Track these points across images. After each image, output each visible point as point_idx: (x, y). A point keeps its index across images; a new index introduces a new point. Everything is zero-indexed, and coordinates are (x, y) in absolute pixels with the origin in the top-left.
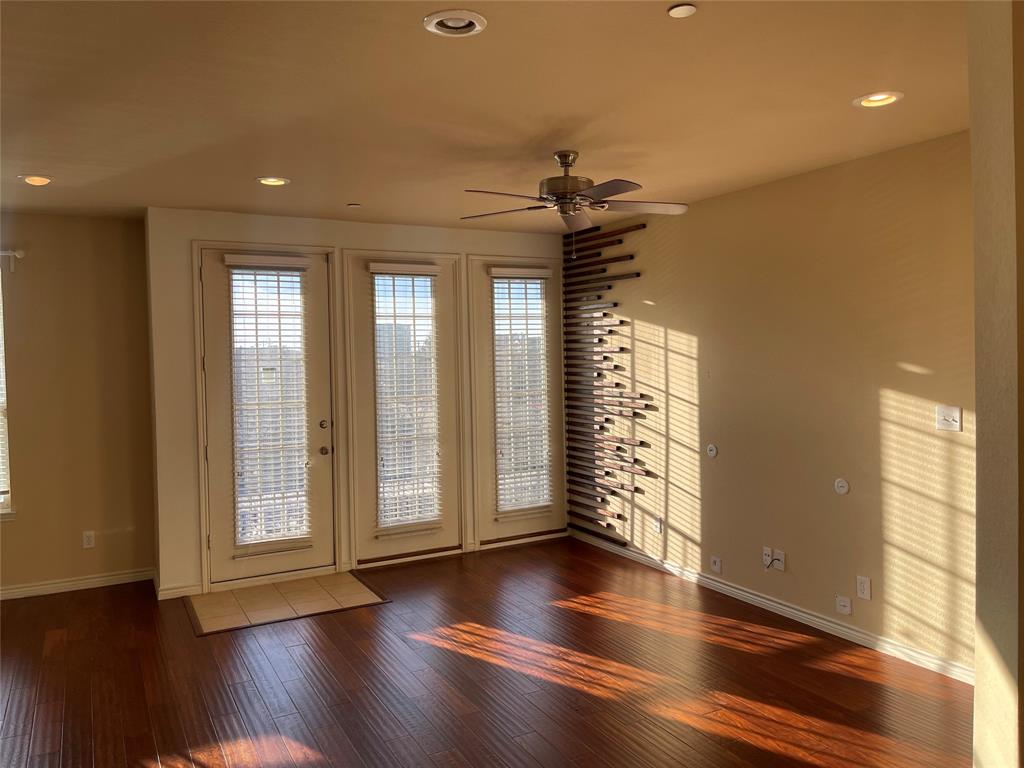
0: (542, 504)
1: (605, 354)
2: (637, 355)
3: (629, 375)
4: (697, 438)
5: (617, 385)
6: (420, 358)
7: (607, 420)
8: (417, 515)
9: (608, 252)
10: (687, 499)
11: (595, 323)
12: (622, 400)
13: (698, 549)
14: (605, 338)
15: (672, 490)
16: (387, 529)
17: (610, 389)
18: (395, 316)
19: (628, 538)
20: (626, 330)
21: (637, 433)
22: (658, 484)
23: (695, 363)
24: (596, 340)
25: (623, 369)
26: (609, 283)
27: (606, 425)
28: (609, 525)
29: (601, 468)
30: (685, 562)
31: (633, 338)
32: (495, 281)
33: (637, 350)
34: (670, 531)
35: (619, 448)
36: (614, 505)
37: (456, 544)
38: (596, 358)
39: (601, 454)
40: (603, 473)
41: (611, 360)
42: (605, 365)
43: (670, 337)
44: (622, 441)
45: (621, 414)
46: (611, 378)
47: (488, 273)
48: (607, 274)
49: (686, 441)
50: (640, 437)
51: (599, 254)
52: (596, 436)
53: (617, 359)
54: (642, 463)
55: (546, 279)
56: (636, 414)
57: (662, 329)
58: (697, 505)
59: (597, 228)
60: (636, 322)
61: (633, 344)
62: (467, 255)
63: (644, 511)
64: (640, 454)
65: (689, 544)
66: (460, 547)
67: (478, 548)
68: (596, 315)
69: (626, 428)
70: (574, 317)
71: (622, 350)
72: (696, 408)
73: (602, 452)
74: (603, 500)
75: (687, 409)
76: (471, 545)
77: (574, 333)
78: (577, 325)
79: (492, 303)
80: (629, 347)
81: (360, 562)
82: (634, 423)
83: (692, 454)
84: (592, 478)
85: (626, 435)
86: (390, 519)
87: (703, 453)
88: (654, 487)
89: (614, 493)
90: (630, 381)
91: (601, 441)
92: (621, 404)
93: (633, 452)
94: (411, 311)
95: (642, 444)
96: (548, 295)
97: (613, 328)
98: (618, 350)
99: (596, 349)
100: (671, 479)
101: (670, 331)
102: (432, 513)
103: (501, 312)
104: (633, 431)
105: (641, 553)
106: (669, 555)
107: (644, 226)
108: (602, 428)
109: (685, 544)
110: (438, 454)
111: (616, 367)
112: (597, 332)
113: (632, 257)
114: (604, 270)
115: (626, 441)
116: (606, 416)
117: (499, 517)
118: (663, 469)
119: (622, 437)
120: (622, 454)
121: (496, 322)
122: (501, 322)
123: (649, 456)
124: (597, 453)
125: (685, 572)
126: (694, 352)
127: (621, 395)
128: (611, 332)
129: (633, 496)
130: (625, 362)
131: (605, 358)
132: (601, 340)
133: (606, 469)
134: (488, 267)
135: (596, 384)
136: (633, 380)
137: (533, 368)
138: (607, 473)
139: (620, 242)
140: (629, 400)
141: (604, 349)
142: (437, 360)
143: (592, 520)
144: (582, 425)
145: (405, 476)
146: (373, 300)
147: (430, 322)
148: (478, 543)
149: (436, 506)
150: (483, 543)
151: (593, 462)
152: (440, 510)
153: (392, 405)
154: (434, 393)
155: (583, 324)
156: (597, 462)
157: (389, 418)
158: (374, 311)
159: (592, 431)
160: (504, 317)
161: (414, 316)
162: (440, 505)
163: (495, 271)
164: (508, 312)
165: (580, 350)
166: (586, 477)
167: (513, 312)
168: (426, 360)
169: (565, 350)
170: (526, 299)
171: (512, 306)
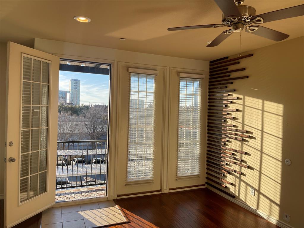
0: (195, 174)
1: (228, 112)
2: (246, 113)
3: (241, 122)
4: (280, 155)
5: (234, 126)
6: (148, 110)
7: (228, 141)
8: (143, 176)
9: (231, 68)
10: (273, 183)
11: (224, 98)
12: (236, 133)
13: (278, 208)
14: (228, 105)
15: (263, 177)
16: (130, 182)
17: (230, 128)
18: (138, 91)
19: (237, 195)
20: (240, 102)
21: (244, 148)
22: (255, 173)
23: (281, 118)
24: (224, 106)
25: (237, 119)
26: (231, 81)
27: (227, 143)
28: (226, 187)
29: (224, 161)
30: (270, 213)
31: (244, 105)
32: (181, 78)
33: (246, 110)
34: (261, 196)
35: (233, 154)
36: (230, 178)
37: (159, 189)
38: (224, 113)
39: (224, 156)
40: (225, 164)
41: (231, 114)
42: (228, 116)
43: (265, 105)
44: (236, 151)
45: (236, 139)
46: (230, 122)
47: (178, 75)
48: (231, 77)
49: (274, 155)
50: (245, 150)
51: (227, 69)
52: (222, 147)
53: (234, 114)
54: (246, 162)
55: (202, 79)
56: (243, 140)
57: (261, 101)
58: (279, 187)
59: (227, 58)
60: (246, 97)
61: (244, 108)
62: (170, 67)
63: (247, 184)
64: (245, 157)
65: (273, 204)
66: (160, 191)
67: (168, 191)
68: (224, 95)
69: (238, 145)
70: (213, 95)
71: (237, 110)
72: (280, 140)
73: (225, 155)
74: (224, 175)
75: (275, 140)
76: (166, 190)
77: (213, 102)
78: (214, 99)
79: (179, 88)
80: (241, 109)
81: (118, 196)
82: (242, 144)
83: (277, 162)
84: (219, 165)
85: (238, 149)
86: (132, 178)
87: (283, 162)
88: (252, 174)
89: (229, 173)
90: (241, 124)
91: (225, 150)
92: (236, 134)
93: (241, 156)
94: (145, 90)
95: (246, 153)
96: (202, 86)
97: (233, 101)
98: (236, 110)
99: (224, 110)
100: (263, 172)
101: (266, 102)
102: (150, 176)
103: (183, 92)
104: (242, 147)
105: (245, 203)
106: (260, 207)
107: (252, 55)
108: (225, 144)
109: (271, 205)
110: (153, 151)
111: (234, 118)
112: (225, 102)
113: (244, 69)
114: (229, 76)
115: (238, 151)
116: (227, 139)
117: (178, 179)
118: (259, 167)
119: (236, 149)
120: (235, 157)
121: (180, 96)
122: (183, 96)
123: (250, 159)
124: (222, 155)
125: (270, 218)
126: (281, 112)
127: (237, 130)
128: (231, 102)
129: (240, 176)
130: (239, 116)
131: (228, 114)
132: (226, 106)
133: (226, 162)
134: (178, 73)
135: (223, 124)
136: (243, 124)
137: (195, 118)
138: (227, 164)
139: (239, 63)
140: (241, 133)
141: (228, 110)
142: (155, 111)
143: (218, 183)
144: (215, 142)
145: (139, 159)
146: (130, 84)
147: (153, 95)
148: (168, 189)
149: (151, 173)
150: (170, 189)
151: (220, 158)
152: (153, 175)
153: (135, 129)
154: (153, 125)
155: (217, 99)
156: (222, 159)
157: (134, 135)
158: (129, 89)
159: (220, 145)
160: (184, 94)
161: (146, 92)
162: (153, 173)
163: (181, 75)
164: (185, 92)
165: (216, 110)
166: (216, 164)
167: (187, 92)
168: (150, 110)
169: (208, 109)
170: (193, 87)
171: (187, 90)
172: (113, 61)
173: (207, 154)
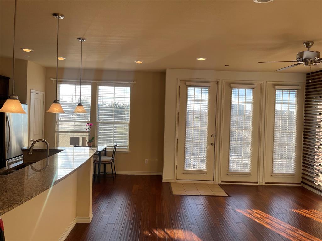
0: (291, 172)
8: (242, 169)
11: (318, 107)
16: (231, 172)
18: (238, 102)
24: (318, 114)
27: (321, 146)
28: (319, 185)
29: (317, 162)
32: (277, 90)
37: (256, 181)
38: (318, 120)
40: (318, 165)
42: (321, 122)
47: (274, 87)
52: (316, 150)
55: (298, 90)
62: (266, 81)
66: (257, 183)
67: (264, 184)
68: (319, 104)
70: (309, 104)
73: (318, 156)
74: (317, 175)
76: (261, 183)
77: (309, 110)
78: (310, 107)
79: (275, 98)
81: (222, 182)
84: (313, 166)
86: (233, 169)
89: (321, 172)
91: (318, 152)
94: (244, 100)
96: (298, 96)
99: (318, 117)
102: (248, 169)
108: (319, 147)
110: (251, 150)
112: (319, 110)
116: (320, 143)
117: (272, 175)
121: (276, 105)
122: (278, 105)
124: (316, 157)
132: (320, 114)
133: (319, 163)
134: (274, 85)
135: (317, 130)
137: (290, 123)
138: (320, 165)
142: (253, 117)
143: (312, 182)
144: (310, 145)
145: (239, 156)
146: (231, 97)
147: (251, 104)
148: (264, 183)
149: (249, 167)
150: (266, 183)
151: (314, 160)
152: (250, 169)
153: (236, 131)
154: (251, 129)
155: (313, 107)
156: (315, 160)
157: (234, 136)
158: (231, 100)
159: (314, 148)
160: (279, 103)
161: (245, 102)
162: (251, 167)
163: (277, 87)
164: (281, 102)
165: (311, 117)
166: (311, 165)
167: (283, 102)
168: (248, 117)
169: (305, 116)
170: (289, 97)
171: (283, 100)
172: (218, 80)
173: (303, 156)
